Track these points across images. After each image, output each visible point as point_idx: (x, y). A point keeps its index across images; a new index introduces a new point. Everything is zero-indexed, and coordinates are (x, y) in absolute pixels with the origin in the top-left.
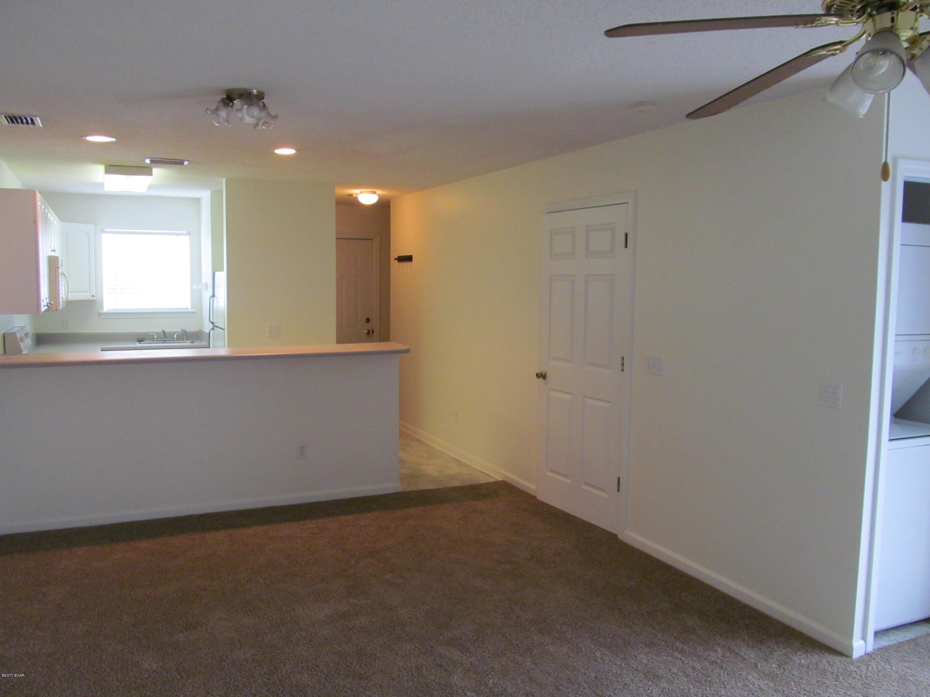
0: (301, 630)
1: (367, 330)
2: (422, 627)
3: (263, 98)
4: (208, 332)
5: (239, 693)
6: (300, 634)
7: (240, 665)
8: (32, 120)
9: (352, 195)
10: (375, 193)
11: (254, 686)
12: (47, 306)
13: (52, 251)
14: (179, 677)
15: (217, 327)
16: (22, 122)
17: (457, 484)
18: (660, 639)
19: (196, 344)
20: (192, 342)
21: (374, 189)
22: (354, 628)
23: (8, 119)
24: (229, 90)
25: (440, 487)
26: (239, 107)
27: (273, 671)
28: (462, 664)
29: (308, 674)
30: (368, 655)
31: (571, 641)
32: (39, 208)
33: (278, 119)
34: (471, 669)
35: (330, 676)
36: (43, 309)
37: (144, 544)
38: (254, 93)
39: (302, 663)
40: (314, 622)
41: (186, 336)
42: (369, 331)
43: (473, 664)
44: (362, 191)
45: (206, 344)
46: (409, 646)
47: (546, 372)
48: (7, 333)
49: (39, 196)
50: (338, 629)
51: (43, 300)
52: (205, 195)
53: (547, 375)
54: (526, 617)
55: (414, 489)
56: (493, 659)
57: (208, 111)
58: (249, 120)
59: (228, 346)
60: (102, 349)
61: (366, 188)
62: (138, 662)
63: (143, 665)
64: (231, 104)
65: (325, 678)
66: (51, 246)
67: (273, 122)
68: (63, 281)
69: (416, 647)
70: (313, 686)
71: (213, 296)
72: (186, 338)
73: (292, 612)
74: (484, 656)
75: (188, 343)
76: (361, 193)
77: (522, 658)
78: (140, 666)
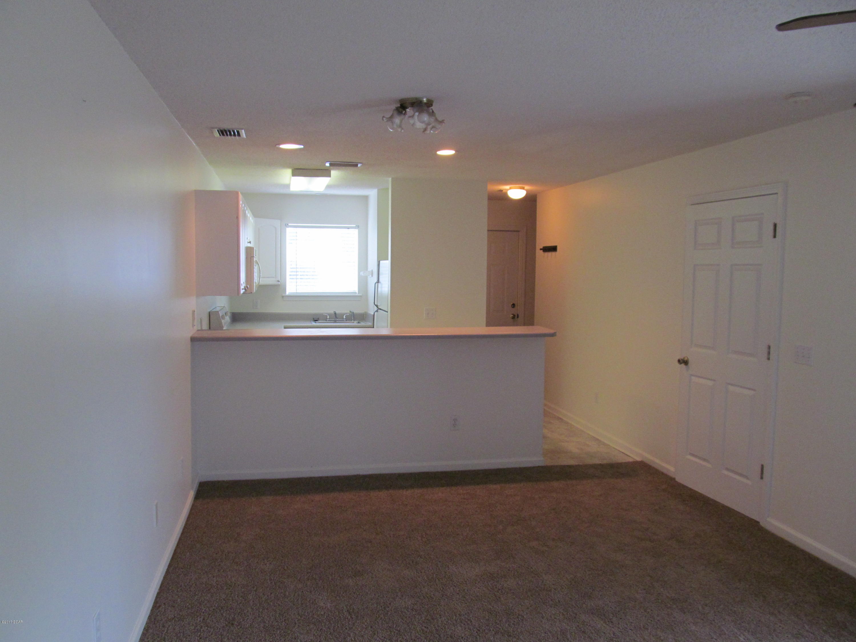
0: (454, 586)
1: (512, 314)
2: (566, 594)
3: (432, 105)
4: (373, 314)
5: (401, 637)
6: (454, 589)
7: (402, 612)
8: (238, 132)
9: (502, 191)
10: (523, 188)
11: (414, 632)
12: (245, 289)
13: (248, 242)
14: (349, 617)
15: (380, 309)
16: (231, 135)
17: (597, 461)
18: (807, 631)
19: (362, 324)
20: (359, 323)
21: (522, 185)
22: (503, 589)
23: (220, 132)
24: (402, 99)
25: (581, 464)
26: (411, 115)
27: (430, 620)
28: (604, 633)
29: (461, 626)
30: (516, 615)
31: (713, 623)
32: (241, 206)
33: (444, 123)
34: (614, 639)
35: (481, 631)
36: (242, 291)
37: (317, 497)
38: (423, 101)
39: (456, 616)
40: (466, 580)
41: (354, 317)
42: (514, 316)
43: (615, 634)
44: (511, 187)
45: (370, 324)
46: (554, 610)
47: (688, 358)
48: (213, 311)
49: (241, 197)
50: (488, 589)
51: (242, 284)
52: (373, 193)
53: (689, 360)
54: (668, 595)
55: (556, 464)
56: (635, 632)
57: (384, 119)
58: (419, 125)
59: (391, 326)
60: (284, 326)
61: (516, 184)
62: (315, 600)
63: (319, 603)
64: (404, 112)
65: (477, 632)
66: (247, 238)
67: (440, 126)
68: (256, 268)
69: (560, 612)
70: (466, 638)
71: (378, 282)
72: (354, 319)
73: (447, 569)
74: (626, 628)
75: (355, 323)
76: (510, 188)
77: (664, 635)
78: (317, 604)
